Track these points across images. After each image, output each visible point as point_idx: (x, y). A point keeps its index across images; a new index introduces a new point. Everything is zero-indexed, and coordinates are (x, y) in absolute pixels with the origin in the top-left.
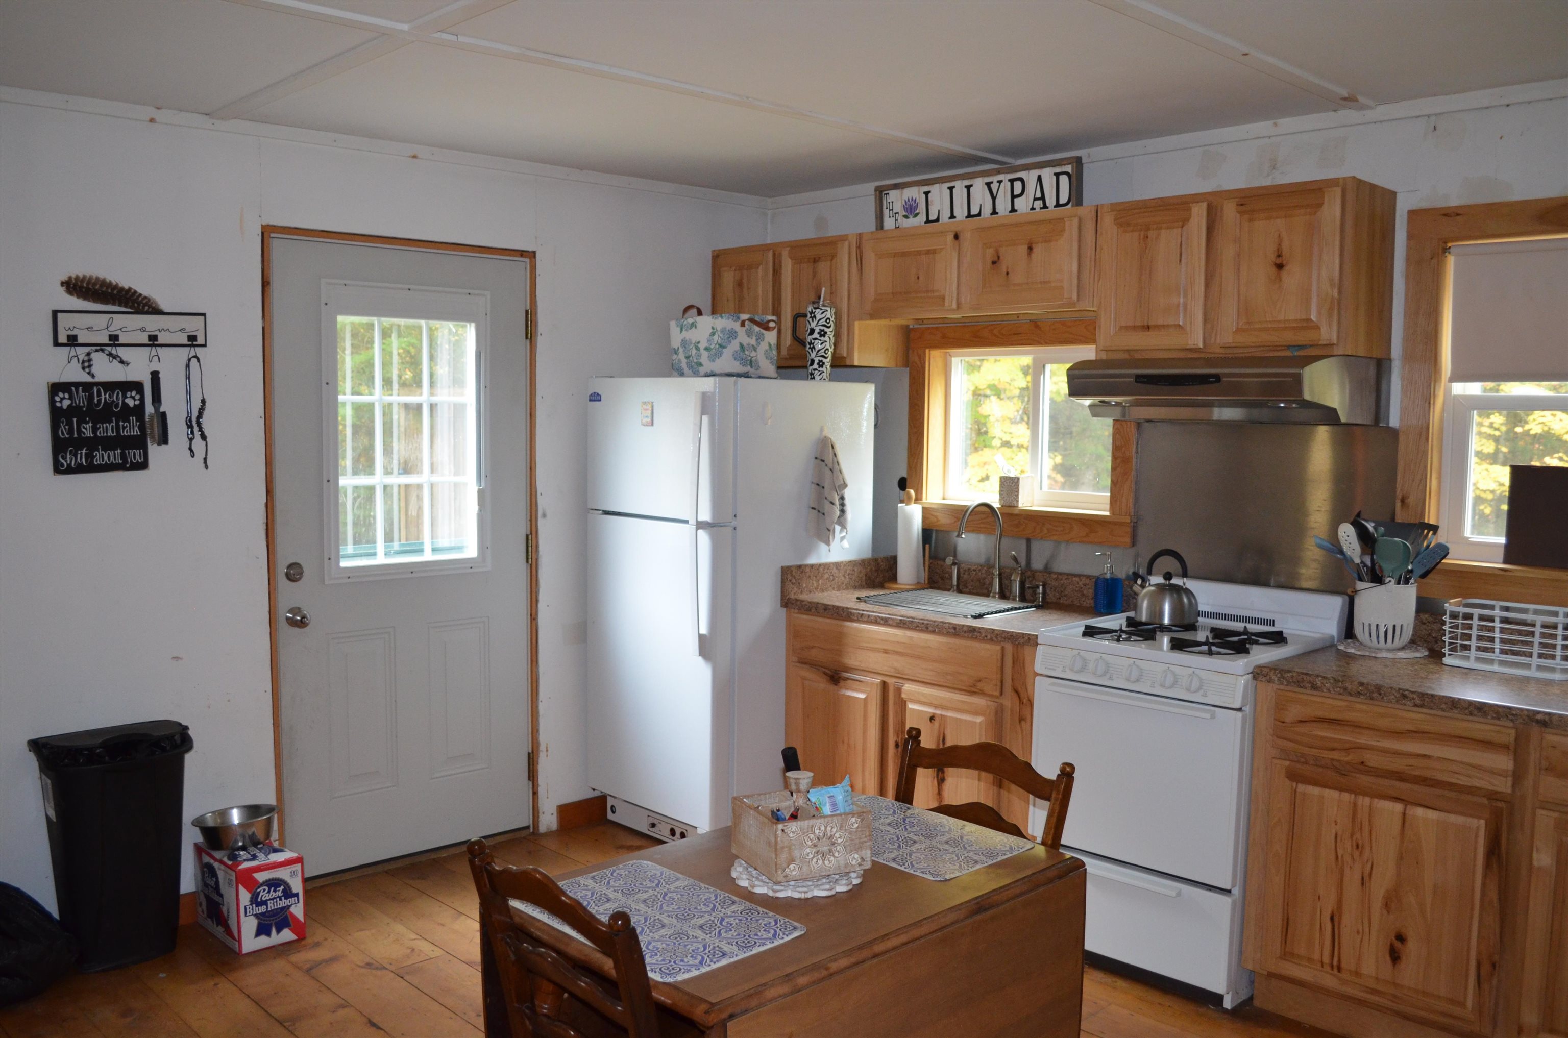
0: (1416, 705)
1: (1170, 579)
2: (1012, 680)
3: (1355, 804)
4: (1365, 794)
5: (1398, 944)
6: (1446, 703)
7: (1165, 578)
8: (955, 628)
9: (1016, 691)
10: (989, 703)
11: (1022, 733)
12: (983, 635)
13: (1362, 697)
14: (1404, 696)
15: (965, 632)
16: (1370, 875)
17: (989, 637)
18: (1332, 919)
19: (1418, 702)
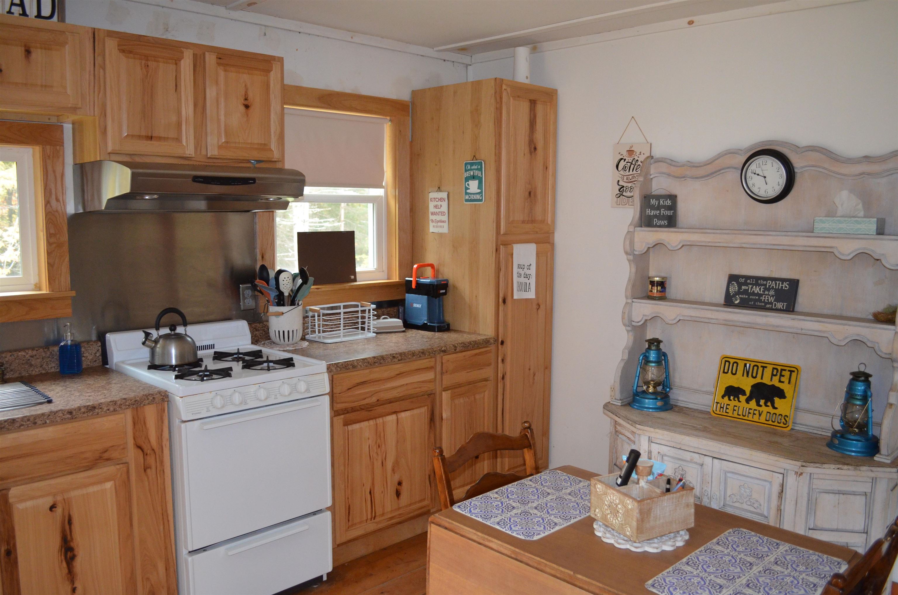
0: (399, 360)
1: (175, 329)
2: (134, 439)
3: (377, 424)
4: (379, 417)
5: (399, 487)
6: (410, 355)
7: (171, 330)
8: (70, 413)
9: (139, 447)
10: (118, 467)
11: (148, 478)
12: (105, 409)
13: (376, 364)
14: (394, 357)
15: (84, 413)
16: (385, 459)
17: (112, 409)
18: (370, 493)
19: (400, 358)
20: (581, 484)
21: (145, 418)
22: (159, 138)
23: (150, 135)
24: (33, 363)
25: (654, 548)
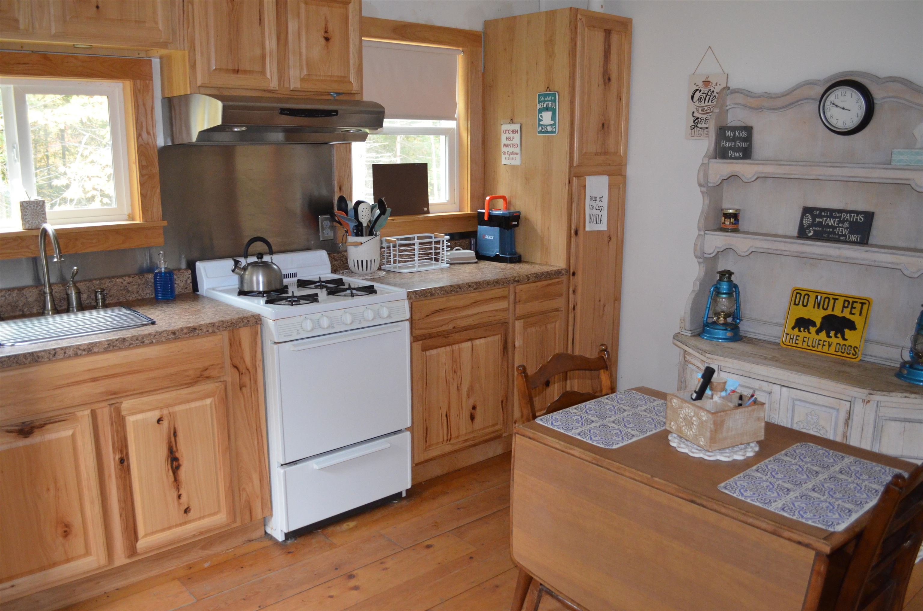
0: (475, 289)
1: (262, 258)
2: (231, 359)
3: (453, 351)
4: (455, 344)
5: (473, 411)
6: (485, 284)
7: (258, 258)
8: (174, 333)
9: (235, 367)
10: (217, 384)
11: (244, 396)
12: (205, 330)
13: (453, 292)
14: (470, 286)
15: (186, 334)
16: (461, 384)
17: (210, 330)
18: (446, 416)
19: (475, 287)
20: (656, 402)
21: (240, 339)
22: (245, 72)
23: (236, 69)
24: (130, 289)
25: (726, 457)
